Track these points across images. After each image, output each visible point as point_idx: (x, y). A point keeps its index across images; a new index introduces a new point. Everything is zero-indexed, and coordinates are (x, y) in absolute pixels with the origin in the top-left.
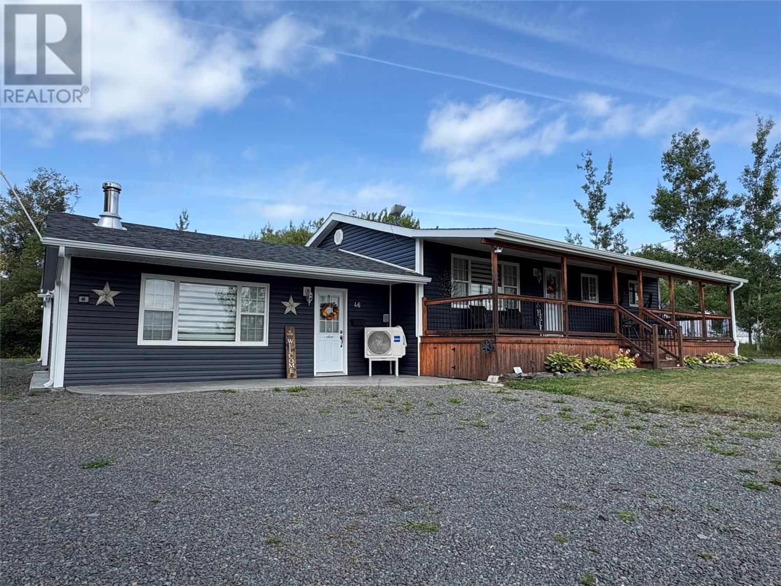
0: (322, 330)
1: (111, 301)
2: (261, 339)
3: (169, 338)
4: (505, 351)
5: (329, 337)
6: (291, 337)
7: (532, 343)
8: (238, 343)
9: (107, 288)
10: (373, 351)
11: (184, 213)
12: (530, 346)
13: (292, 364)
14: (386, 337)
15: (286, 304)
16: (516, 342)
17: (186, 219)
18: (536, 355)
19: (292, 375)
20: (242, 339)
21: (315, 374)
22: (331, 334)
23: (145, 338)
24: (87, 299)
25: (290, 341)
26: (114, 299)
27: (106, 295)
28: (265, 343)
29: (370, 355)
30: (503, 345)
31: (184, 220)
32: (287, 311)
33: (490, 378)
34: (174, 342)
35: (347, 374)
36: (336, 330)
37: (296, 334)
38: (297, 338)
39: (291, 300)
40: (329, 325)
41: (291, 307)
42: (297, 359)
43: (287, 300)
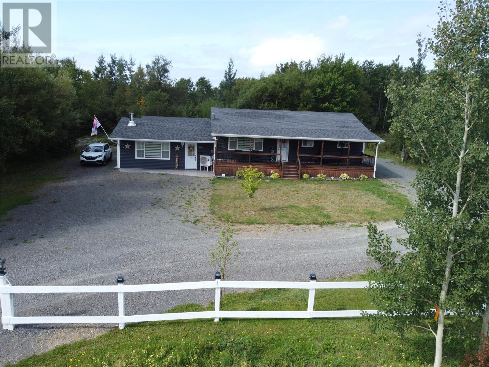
0: (188, 155)
1: (129, 148)
2: (168, 158)
3: (143, 157)
4: (219, 169)
5: (190, 157)
6: (177, 157)
7: (231, 167)
8: (162, 159)
9: (128, 145)
10: (202, 163)
12: (230, 168)
13: (177, 165)
14: (205, 158)
15: (176, 147)
16: (224, 166)
18: (233, 171)
19: (177, 169)
20: (163, 158)
21: (185, 168)
22: (192, 156)
23: (137, 157)
24: (123, 147)
25: (177, 159)
26: (129, 147)
27: (127, 146)
28: (169, 159)
29: (201, 165)
32: (176, 149)
34: (144, 158)
35: (196, 169)
36: (194, 155)
37: (179, 156)
38: (179, 158)
39: (177, 146)
40: (191, 153)
41: (177, 148)
42: (179, 163)
43: (176, 146)
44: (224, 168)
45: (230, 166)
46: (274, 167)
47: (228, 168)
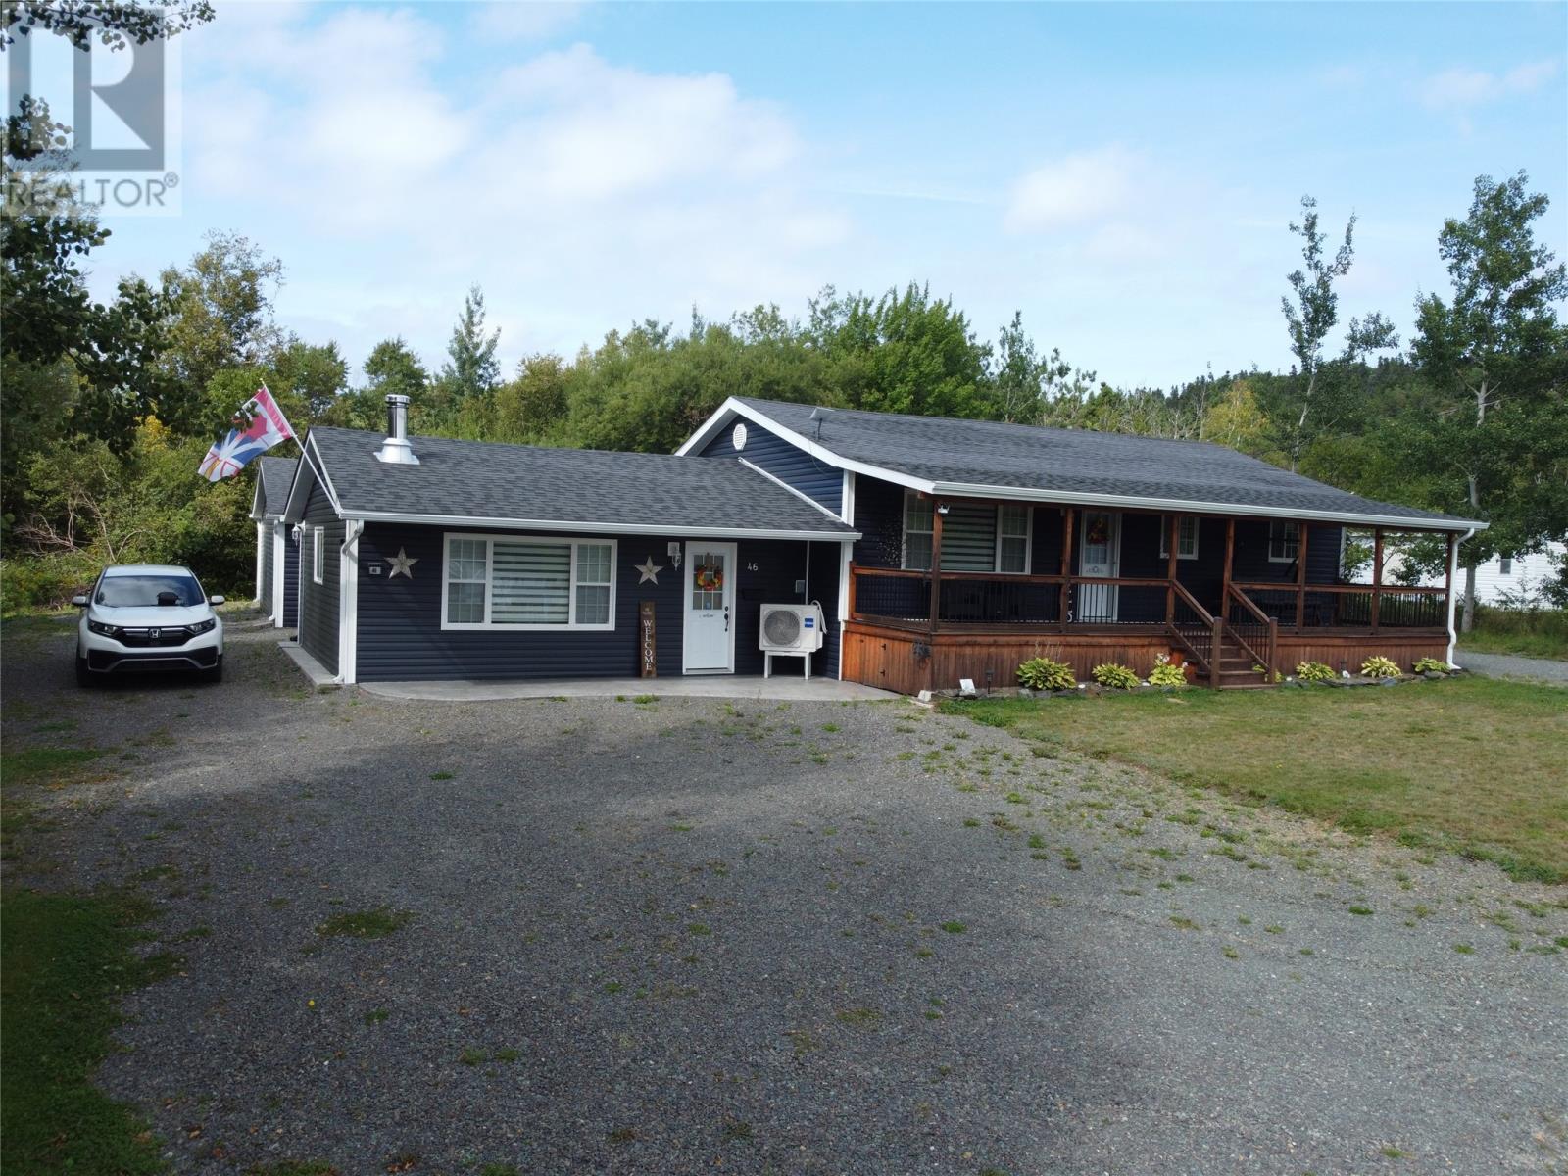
0: (696, 606)
1: (407, 572)
2: (605, 621)
3: (481, 620)
4: (946, 656)
5: (707, 616)
6: (648, 618)
7: (995, 644)
8: (573, 626)
9: (402, 556)
10: (773, 640)
11: (475, 291)
12: (992, 649)
13: (649, 657)
14: (793, 620)
15: (641, 568)
16: (968, 644)
17: (479, 304)
18: (1002, 662)
19: (649, 673)
20: (579, 621)
21: (684, 671)
22: (711, 612)
23: (450, 621)
24: (379, 571)
25: (647, 624)
26: (411, 568)
27: (401, 565)
28: (610, 626)
29: (768, 647)
30: (944, 648)
31: (475, 307)
32: (643, 579)
33: (922, 692)
34: (487, 626)
35: (733, 671)
36: (719, 606)
37: (656, 612)
38: (657, 619)
39: (649, 563)
40: (708, 597)
41: (649, 572)
42: (657, 648)
43: (644, 563)
44: (968, 650)
45: (991, 640)
46: (1155, 641)
47: (984, 650)
